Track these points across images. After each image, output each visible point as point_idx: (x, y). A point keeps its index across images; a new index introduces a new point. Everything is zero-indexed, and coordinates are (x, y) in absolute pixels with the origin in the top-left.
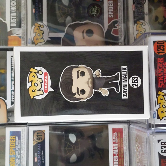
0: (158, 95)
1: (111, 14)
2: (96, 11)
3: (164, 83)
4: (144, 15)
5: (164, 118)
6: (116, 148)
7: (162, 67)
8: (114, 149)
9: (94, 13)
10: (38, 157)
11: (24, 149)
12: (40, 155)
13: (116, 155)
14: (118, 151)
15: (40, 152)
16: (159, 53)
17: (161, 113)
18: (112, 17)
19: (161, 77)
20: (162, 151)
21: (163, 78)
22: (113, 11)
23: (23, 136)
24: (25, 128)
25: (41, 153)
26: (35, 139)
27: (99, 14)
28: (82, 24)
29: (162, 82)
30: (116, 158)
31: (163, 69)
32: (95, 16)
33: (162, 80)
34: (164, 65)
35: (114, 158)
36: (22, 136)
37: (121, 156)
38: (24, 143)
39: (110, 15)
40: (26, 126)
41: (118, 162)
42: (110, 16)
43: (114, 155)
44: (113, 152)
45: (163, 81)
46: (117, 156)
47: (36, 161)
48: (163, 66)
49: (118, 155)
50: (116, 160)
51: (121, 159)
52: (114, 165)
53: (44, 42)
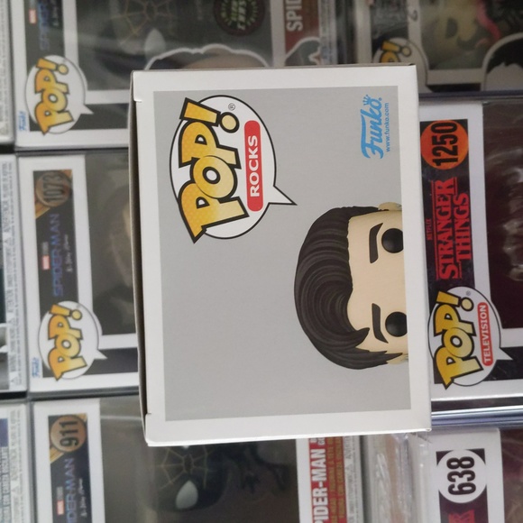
0: (437, 305)
1: (295, 17)
2: (242, 11)
3: (456, 264)
4: (406, 18)
5: (456, 380)
6: (321, 464)
7: (449, 209)
8: (312, 468)
9: (237, 17)
10: (68, 501)
11: (21, 475)
12: (73, 492)
13: (321, 485)
14: (327, 472)
15: (73, 484)
16: (438, 164)
17: (448, 364)
18: (300, 29)
19: (446, 243)
20: (452, 486)
21: (454, 249)
22: (299, 8)
23: (17, 434)
24: (21, 409)
25: (77, 486)
26: (57, 443)
27: (253, 20)
28: (198, 57)
29: (451, 260)
30: (320, 495)
31: (453, 218)
32: (239, 26)
33: (451, 252)
34: (456, 203)
35: (315, 495)
36: (13, 435)
37: (336, 489)
38: (20, 456)
39: (293, 22)
40: (25, 403)
41: (329, 506)
42: (291, 26)
43: (314, 485)
44: (312, 475)
45: (454, 256)
46: (324, 486)
47: (61, 511)
48: (453, 205)
49: (325, 484)
50: (320, 502)
51: (337, 498)
52: (314, 516)
53: (72, 120)
